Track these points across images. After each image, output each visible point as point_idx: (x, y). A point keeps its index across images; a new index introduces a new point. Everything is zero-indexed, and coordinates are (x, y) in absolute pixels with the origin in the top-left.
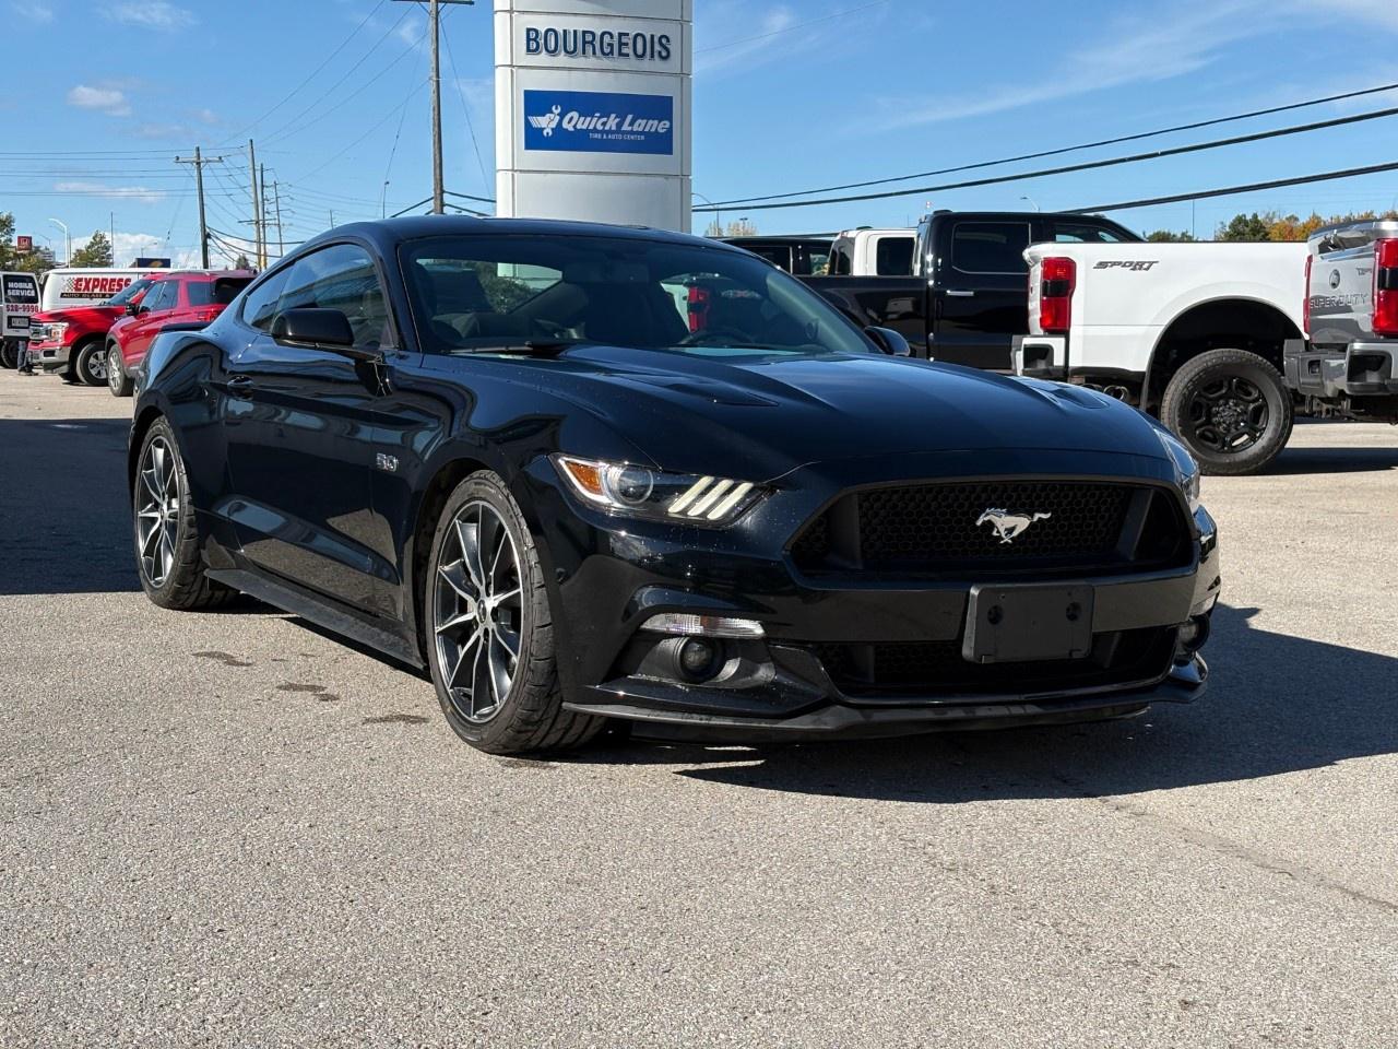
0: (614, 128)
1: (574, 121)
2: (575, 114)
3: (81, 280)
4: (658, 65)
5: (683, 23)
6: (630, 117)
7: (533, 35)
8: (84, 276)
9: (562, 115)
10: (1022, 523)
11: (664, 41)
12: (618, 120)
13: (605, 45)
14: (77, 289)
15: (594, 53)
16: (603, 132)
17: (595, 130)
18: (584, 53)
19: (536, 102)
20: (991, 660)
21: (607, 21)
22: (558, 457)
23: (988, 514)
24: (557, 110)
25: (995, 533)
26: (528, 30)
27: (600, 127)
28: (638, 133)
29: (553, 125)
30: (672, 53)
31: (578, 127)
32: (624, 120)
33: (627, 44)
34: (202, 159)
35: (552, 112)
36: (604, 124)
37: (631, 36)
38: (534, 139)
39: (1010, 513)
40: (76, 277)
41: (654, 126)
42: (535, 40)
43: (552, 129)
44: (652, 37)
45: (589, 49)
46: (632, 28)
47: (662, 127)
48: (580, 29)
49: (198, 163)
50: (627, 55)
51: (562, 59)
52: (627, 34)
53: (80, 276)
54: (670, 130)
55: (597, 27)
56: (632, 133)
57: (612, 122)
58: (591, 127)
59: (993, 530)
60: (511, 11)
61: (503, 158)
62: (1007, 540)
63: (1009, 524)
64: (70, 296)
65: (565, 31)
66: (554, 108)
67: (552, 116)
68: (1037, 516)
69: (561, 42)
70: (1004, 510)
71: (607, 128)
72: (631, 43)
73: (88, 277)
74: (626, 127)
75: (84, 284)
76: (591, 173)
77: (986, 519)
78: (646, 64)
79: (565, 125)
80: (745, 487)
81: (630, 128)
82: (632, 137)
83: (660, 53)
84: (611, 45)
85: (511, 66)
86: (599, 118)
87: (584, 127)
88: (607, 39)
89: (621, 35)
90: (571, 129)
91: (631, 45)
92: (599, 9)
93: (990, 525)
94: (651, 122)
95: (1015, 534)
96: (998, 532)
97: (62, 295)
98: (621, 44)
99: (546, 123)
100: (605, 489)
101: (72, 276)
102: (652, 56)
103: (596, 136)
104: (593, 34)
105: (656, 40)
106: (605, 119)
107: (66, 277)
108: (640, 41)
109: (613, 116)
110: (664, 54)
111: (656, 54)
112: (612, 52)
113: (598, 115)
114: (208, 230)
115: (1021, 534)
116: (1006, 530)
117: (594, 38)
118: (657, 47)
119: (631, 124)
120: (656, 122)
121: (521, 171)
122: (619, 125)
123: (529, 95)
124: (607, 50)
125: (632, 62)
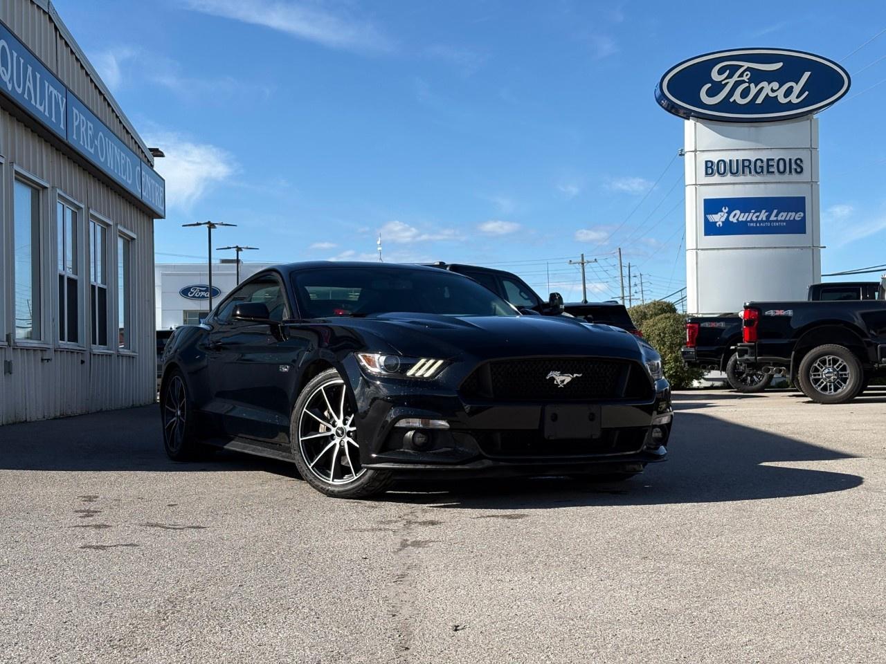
0: (764, 219)
1: (737, 216)
2: (738, 212)
4: (794, 177)
5: (812, 149)
6: (775, 211)
7: (710, 165)
9: (729, 213)
10: (568, 379)
11: (798, 162)
12: (767, 214)
13: (758, 167)
15: (750, 172)
16: (756, 222)
17: (751, 221)
18: (743, 172)
19: (712, 206)
20: (554, 438)
21: (760, 152)
22: (357, 354)
23: (551, 374)
24: (725, 210)
26: (706, 162)
27: (754, 219)
28: (781, 221)
29: (723, 219)
30: (804, 168)
31: (740, 220)
32: (771, 214)
33: (773, 166)
35: (722, 211)
36: (758, 217)
37: (776, 161)
38: (710, 229)
41: (791, 216)
42: (711, 167)
43: (723, 222)
44: (790, 160)
45: (747, 170)
46: (776, 155)
47: (798, 217)
48: (740, 158)
49: (583, 264)
50: (773, 172)
51: (729, 178)
52: (773, 160)
54: (804, 218)
55: (752, 156)
56: (777, 221)
57: (763, 215)
58: (749, 219)
60: (695, 151)
61: (690, 242)
62: (561, 386)
65: (730, 161)
66: (723, 209)
67: (722, 214)
68: (575, 375)
69: (728, 168)
70: (559, 373)
71: (760, 219)
72: (775, 164)
74: (772, 218)
76: (749, 248)
77: (551, 376)
78: (786, 177)
79: (731, 219)
80: (440, 362)
81: (775, 219)
82: (777, 224)
83: (796, 170)
84: (762, 167)
85: (696, 185)
86: (754, 213)
87: (744, 219)
88: (759, 163)
89: (768, 160)
90: (735, 221)
91: (775, 166)
92: (753, 145)
93: (553, 379)
94: (790, 214)
95: (565, 383)
96: (557, 382)
98: (768, 166)
99: (718, 218)
100: (378, 365)
102: (790, 172)
103: (752, 224)
104: (749, 161)
105: (793, 161)
106: (758, 214)
108: (781, 163)
109: (764, 211)
110: (799, 170)
111: (793, 171)
112: (762, 171)
113: (753, 211)
115: (568, 383)
116: (560, 381)
117: (750, 164)
118: (794, 166)
119: (776, 216)
120: (794, 213)
121: (702, 249)
122: (768, 217)
123: (707, 202)
124: (759, 170)
125: (777, 177)
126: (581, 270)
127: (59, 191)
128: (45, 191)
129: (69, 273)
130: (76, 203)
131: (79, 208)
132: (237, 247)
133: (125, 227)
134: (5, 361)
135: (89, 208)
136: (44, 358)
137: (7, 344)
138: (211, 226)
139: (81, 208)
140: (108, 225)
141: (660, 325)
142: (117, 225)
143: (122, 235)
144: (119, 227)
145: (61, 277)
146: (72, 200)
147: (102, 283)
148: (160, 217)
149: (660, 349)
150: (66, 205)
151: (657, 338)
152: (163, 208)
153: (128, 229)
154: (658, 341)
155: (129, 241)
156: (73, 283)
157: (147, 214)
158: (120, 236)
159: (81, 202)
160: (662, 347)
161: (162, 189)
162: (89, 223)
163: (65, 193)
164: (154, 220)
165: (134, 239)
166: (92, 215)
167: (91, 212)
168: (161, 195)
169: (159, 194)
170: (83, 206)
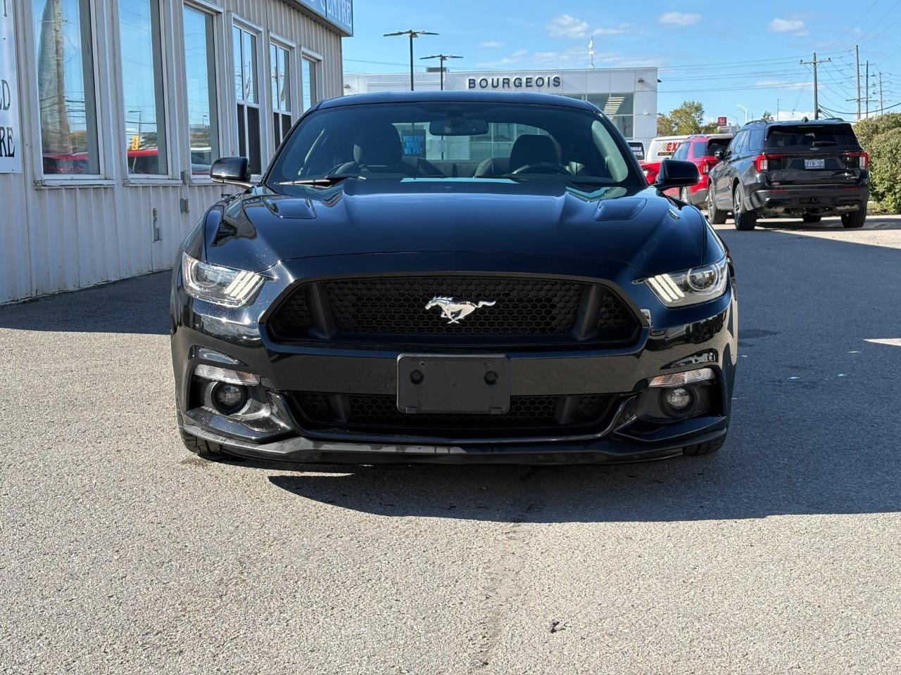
3: (670, 144)
8: (672, 142)
10: (468, 308)
14: (668, 150)
20: (414, 411)
23: (435, 301)
25: (443, 316)
34: (817, 60)
39: (456, 301)
40: (668, 142)
49: (815, 64)
53: (670, 142)
59: (441, 313)
62: (454, 321)
63: (453, 309)
64: (663, 154)
68: (481, 304)
70: (450, 299)
73: (675, 142)
75: (672, 146)
77: (434, 304)
93: (438, 310)
95: (461, 317)
96: (445, 315)
97: (659, 154)
101: (665, 142)
107: (662, 142)
114: (819, 107)
115: (467, 317)
116: (452, 313)
126: (813, 71)
127: (234, 15)
128: (219, 16)
129: (250, 102)
130: (254, 26)
131: (258, 32)
132: (441, 56)
133: (309, 49)
134: (182, 200)
135: (268, 31)
136: (224, 193)
137: (181, 182)
138: (413, 35)
139: (261, 32)
140: (291, 48)
141: (892, 141)
142: (300, 46)
143: (307, 57)
144: (303, 49)
145: (240, 107)
146: (250, 24)
147: (287, 110)
148: (348, 35)
149: (891, 166)
150: (243, 30)
151: (889, 155)
152: (350, 26)
153: (313, 50)
154: (889, 158)
155: (315, 63)
156: (254, 113)
157: (334, 33)
158: (303, 57)
159: (260, 25)
160: (894, 166)
161: (349, 5)
162: (269, 47)
163: (242, 16)
164: (342, 38)
165: (320, 60)
166: (272, 38)
167: (271, 34)
168: (349, 11)
169: (346, 10)
170: (261, 29)
